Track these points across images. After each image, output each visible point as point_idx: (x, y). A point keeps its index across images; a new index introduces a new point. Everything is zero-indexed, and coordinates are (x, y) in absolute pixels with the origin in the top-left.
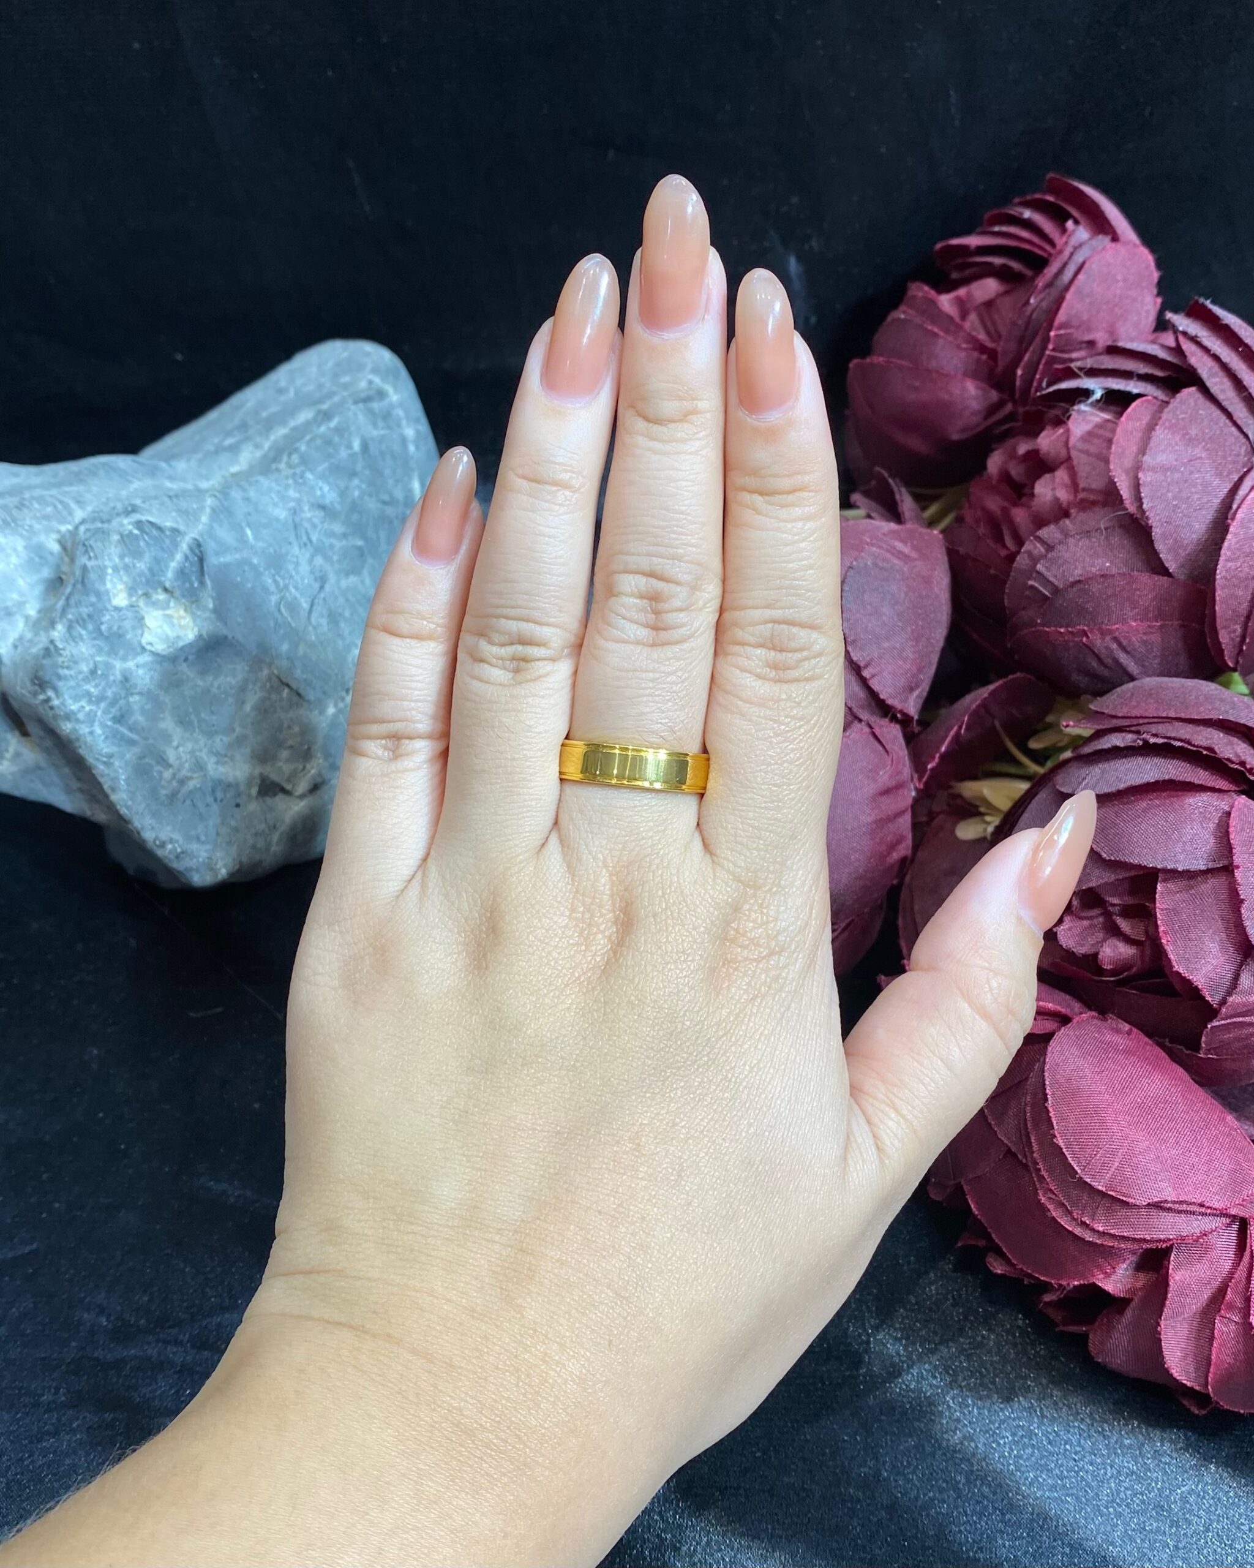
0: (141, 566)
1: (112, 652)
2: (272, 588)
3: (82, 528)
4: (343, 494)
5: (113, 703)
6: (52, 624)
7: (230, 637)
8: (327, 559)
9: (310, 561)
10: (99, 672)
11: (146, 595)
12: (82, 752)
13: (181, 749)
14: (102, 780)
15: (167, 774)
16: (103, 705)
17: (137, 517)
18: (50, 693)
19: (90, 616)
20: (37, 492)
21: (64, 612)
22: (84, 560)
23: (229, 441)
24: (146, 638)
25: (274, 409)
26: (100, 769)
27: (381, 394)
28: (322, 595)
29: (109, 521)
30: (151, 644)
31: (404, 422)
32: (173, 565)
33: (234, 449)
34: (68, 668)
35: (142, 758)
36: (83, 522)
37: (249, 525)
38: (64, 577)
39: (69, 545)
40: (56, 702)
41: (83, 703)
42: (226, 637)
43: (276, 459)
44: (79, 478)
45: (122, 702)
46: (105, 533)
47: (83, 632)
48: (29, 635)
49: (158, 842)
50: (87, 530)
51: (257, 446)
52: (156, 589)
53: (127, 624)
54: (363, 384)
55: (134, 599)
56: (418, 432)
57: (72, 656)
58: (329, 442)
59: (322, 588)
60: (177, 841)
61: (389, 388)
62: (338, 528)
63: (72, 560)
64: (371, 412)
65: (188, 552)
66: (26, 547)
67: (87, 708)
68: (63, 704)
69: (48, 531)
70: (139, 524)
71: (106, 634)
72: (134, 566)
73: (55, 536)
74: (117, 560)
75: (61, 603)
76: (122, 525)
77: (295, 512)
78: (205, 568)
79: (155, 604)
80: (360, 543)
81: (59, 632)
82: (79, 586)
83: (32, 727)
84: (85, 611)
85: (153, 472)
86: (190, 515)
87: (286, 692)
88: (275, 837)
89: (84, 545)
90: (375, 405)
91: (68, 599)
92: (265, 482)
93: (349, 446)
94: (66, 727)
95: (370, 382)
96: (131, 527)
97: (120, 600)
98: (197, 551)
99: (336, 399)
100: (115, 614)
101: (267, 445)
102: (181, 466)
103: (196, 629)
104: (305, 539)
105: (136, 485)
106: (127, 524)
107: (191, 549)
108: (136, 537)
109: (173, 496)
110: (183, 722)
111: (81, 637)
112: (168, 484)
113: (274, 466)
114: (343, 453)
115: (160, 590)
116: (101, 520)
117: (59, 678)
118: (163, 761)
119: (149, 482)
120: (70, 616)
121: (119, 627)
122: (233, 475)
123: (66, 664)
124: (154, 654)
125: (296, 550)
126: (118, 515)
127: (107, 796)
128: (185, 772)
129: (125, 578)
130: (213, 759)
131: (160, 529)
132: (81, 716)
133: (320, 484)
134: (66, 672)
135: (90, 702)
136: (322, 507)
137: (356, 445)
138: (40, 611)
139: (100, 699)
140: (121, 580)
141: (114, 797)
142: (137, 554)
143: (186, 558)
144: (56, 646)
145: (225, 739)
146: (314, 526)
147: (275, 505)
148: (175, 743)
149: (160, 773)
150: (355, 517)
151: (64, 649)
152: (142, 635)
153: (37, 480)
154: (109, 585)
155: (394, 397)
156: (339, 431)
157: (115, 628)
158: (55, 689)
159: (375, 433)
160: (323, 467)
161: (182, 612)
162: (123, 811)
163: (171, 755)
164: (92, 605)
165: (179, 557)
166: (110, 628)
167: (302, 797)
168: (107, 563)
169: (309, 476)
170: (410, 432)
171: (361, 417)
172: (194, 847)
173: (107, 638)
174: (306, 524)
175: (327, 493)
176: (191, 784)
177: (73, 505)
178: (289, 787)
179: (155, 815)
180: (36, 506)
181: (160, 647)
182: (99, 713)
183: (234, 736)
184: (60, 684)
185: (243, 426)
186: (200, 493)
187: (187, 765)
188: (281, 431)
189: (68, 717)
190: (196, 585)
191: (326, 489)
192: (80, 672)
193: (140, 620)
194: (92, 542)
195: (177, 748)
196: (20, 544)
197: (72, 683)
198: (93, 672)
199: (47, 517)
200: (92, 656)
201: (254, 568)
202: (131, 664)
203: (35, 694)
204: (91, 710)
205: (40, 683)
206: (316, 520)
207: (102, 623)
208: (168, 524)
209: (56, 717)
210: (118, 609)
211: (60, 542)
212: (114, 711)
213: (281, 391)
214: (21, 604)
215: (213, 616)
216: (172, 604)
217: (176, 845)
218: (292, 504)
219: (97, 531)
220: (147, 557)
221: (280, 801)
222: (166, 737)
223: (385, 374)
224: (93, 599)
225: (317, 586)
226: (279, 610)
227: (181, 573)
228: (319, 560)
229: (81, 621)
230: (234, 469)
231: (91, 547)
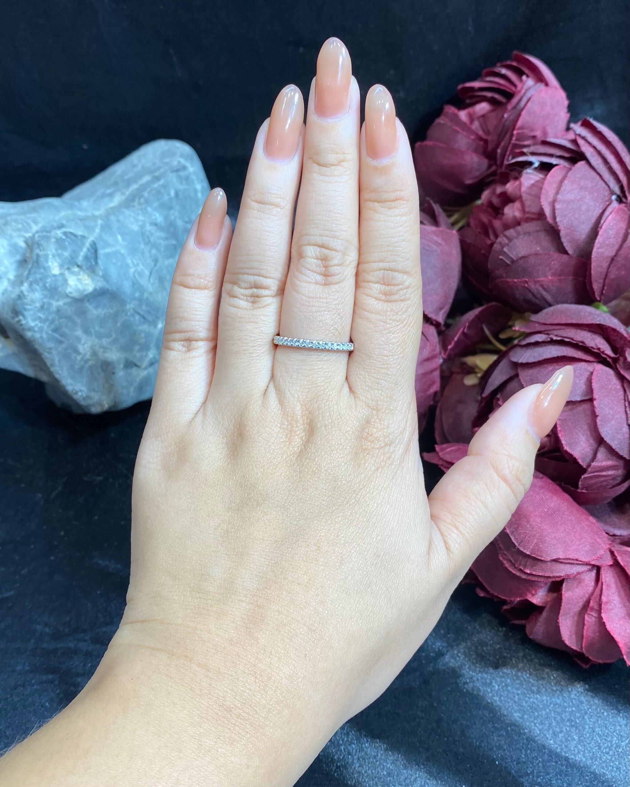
0: (66, 254)
1: (52, 297)
2: (131, 265)
3: (37, 235)
4: (166, 218)
5: (52, 322)
6: (22, 283)
7: (110, 289)
8: (158, 250)
9: (150, 252)
10: (45, 307)
11: (68, 269)
12: (37, 347)
13: (86, 346)
14: (46, 361)
15: (79, 358)
16: (47, 323)
17: (64, 230)
18: (21, 317)
19: (41, 279)
20: (14, 217)
21: (28, 277)
22: (37, 251)
23: (109, 191)
24: (69, 290)
25: (131, 175)
26: (46, 355)
27: (184, 168)
28: (156, 268)
29: (50, 232)
30: (71, 293)
31: (196, 182)
32: (82, 254)
33: (111, 195)
34: (30, 305)
35: (66, 349)
36: (37, 232)
37: (120, 233)
38: (27, 260)
39: (30, 243)
40: (24, 322)
41: (37, 322)
42: (108, 290)
43: (133, 200)
44: (34, 210)
45: (57, 322)
46: (48, 238)
47: (37, 287)
48: (10, 289)
49: (74, 392)
50: (39, 236)
51: (123, 194)
52: (73, 266)
53: (59, 283)
54: (175, 163)
55: (63, 271)
56: (203, 187)
57: (32, 299)
58: (159, 192)
59: (155, 265)
60: (84, 391)
61: (188, 165)
62: (162, 235)
63: (32, 251)
64: (179, 177)
65: (90, 247)
66: (9, 245)
67: (40, 325)
68: (27, 323)
69: (19, 236)
70: (65, 233)
71: (48, 288)
72: (63, 254)
73: (23, 239)
74: (54, 251)
75: (26, 273)
76: (57, 234)
77: (142, 227)
78: (98, 255)
79: (73, 273)
80: (174, 242)
81: (25, 287)
82: (35, 264)
83: (10, 334)
84: (38, 276)
85: (71, 207)
86: (91, 229)
87: (137, 317)
88: (132, 389)
89: (38, 244)
90: (182, 174)
91: (30, 271)
92: (127, 212)
93: (169, 194)
94: (29, 334)
95: (179, 162)
96: (61, 235)
97: (56, 271)
98: (94, 247)
99: (162, 170)
100: (53, 279)
101: (128, 193)
102: (85, 204)
103: (93, 286)
104: (147, 240)
105: (63, 213)
106: (59, 233)
107: (91, 246)
108: (63, 240)
109: (82, 219)
110: (87, 331)
111: (36, 290)
112: (79, 213)
113: (132, 204)
114: (166, 198)
115: (75, 267)
116: (46, 231)
117: (25, 309)
118: (77, 352)
119: (69, 212)
120: (31, 279)
121: (55, 285)
122: (111, 208)
123: (29, 303)
124: (73, 298)
125: (142, 246)
126: (55, 229)
127: (48, 368)
128: (87, 357)
129: (58, 260)
130: (102, 350)
131: (76, 236)
132: (36, 329)
133: (155, 213)
134: (29, 307)
135: (41, 322)
136: (156, 224)
137: (172, 193)
138: (15, 276)
139: (46, 320)
140: (56, 260)
141: (52, 369)
142: (64, 248)
143: (89, 250)
144: (24, 295)
145: (108, 340)
146: (152, 234)
147: (132, 223)
148: (83, 342)
149: (75, 358)
150: (172, 229)
151: (28, 296)
152: (67, 288)
153: (12, 211)
154: (50, 264)
155: (191, 169)
156: (164, 186)
157: (53, 285)
158: (23, 315)
159: (182, 187)
160: (156, 204)
161: (86, 277)
162: (57, 376)
163: (81, 348)
164: (42, 274)
165: (85, 250)
166: (50, 285)
167: (145, 368)
168: (49, 253)
169: (149, 209)
170: (199, 187)
171: (175, 180)
172: (92, 394)
173: (49, 290)
174: (147, 233)
175: (159, 218)
176: (90, 363)
177: (32, 224)
178: (139, 364)
179: (73, 378)
180: (14, 224)
181: (75, 295)
182: (45, 328)
183: (111, 339)
184: (26, 313)
185: (116, 184)
186: (95, 218)
187: (89, 353)
188: (135, 186)
189: (30, 329)
190: (93, 263)
191: (157, 215)
192: (36, 307)
193: (66, 281)
194: (42, 242)
195: (84, 345)
196: (5, 243)
197: (31, 313)
198: (42, 307)
199: (19, 230)
200: (42, 299)
201: (122, 255)
202: (61, 303)
203: (13, 318)
204: (41, 327)
205: (16, 312)
206: (153, 231)
207: (47, 283)
208: (79, 233)
209: (23, 329)
210: (55, 276)
211: (26, 242)
212: (53, 326)
213: (134, 166)
214: (6, 273)
215: (102, 279)
216: (82, 273)
217: (83, 393)
218: (140, 223)
219: (44, 237)
220: (69, 250)
221: (134, 371)
222: (79, 339)
223: (186, 158)
224: (42, 271)
225: (153, 264)
226: (134, 276)
227: (86, 258)
228: (154, 251)
229: (36, 282)
230: (112, 205)
231: (42, 245)
